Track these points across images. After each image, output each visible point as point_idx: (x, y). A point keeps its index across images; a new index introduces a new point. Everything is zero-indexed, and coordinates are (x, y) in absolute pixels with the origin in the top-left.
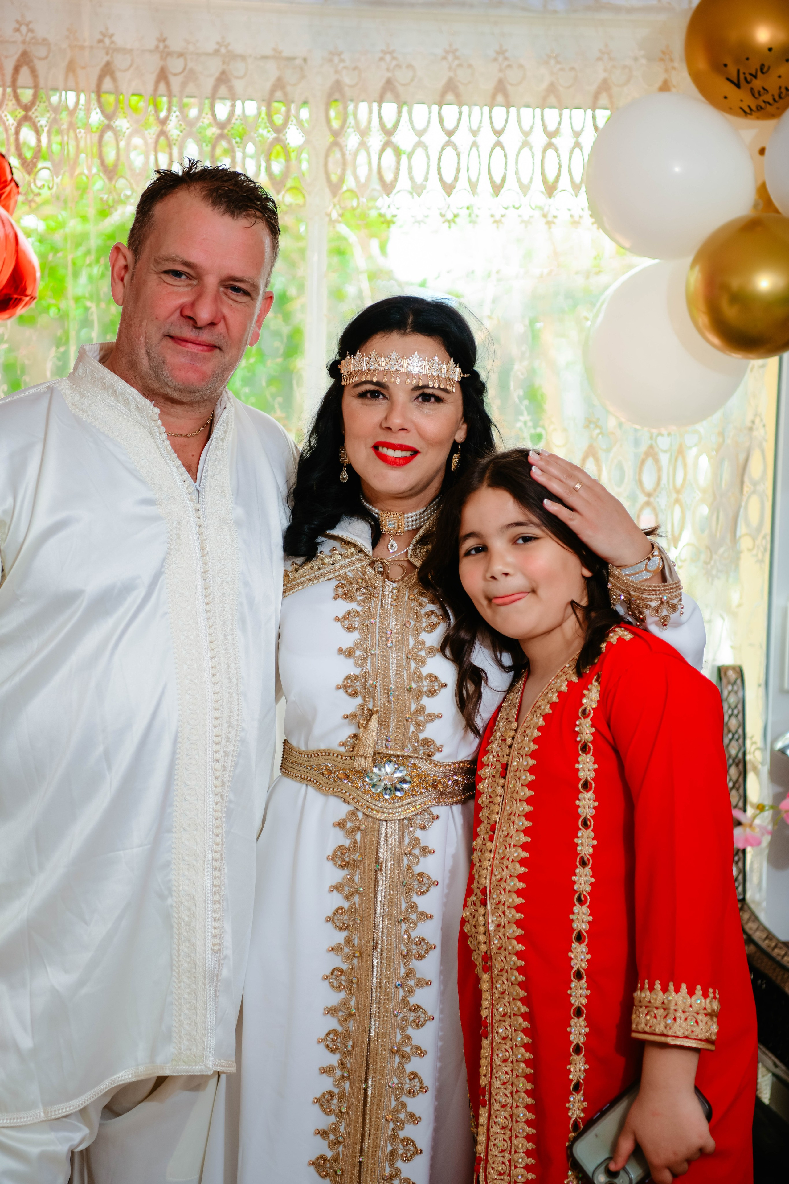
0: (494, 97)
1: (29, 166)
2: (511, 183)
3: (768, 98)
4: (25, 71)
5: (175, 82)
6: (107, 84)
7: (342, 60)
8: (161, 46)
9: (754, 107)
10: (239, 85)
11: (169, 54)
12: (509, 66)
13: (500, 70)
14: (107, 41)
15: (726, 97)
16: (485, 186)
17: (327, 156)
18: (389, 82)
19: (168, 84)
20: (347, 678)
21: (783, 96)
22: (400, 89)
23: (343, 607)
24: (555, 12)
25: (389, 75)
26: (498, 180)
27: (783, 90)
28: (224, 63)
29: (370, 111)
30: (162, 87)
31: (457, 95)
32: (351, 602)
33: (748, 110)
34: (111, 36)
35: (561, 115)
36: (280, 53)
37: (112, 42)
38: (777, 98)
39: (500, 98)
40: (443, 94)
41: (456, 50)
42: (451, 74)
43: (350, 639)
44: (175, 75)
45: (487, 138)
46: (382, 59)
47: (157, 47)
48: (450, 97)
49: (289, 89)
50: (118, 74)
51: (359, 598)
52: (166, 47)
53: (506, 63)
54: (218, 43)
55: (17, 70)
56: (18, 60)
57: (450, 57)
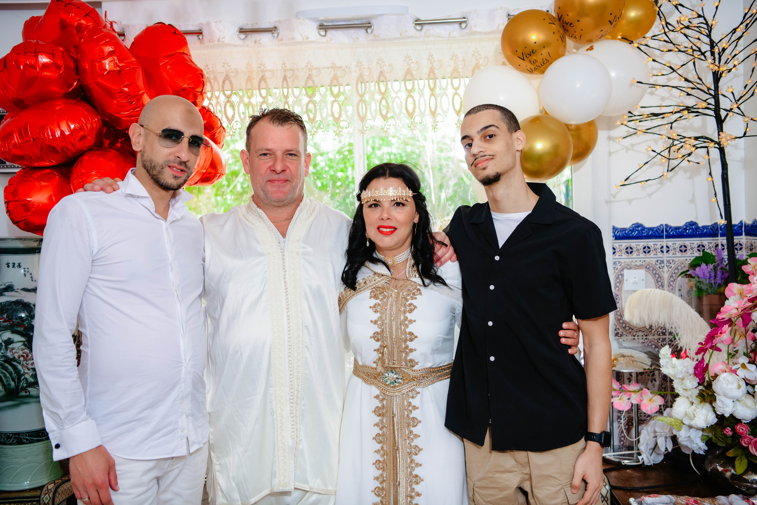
0: (429, 75)
1: (230, 121)
2: (439, 111)
3: (539, 64)
4: (227, 83)
5: (290, 81)
6: (263, 84)
7: (363, 66)
8: (284, 66)
9: (533, 69)
10: (316, 80)
11: (287, 70)
12: (435, 61)
13: (431, 63)
14: (262, 67)
15: (519, 65)
16: (428, 112)
17: (358, 106)
18: (381, 72)
19: (287, 82)
20: (374, 333)
21: (545, 62)
22: (387, 75)
23: (373, 302)
24: (454, 37)
25: (382, 69)
26: (433, 109)
27: (544, 60)
28: (309, 71)
29: (375, 85)
30: (285, 83)
31: (412, 75)
32: (377, 299)
33: (531, 70)
34: (263, 65)
35: (460, 80)
36: (335, 65)
37: (265, 67)
38: (542, 64)
39: (432, 76)
40: (406, 75)
41: (410, 56)
42: (409, 67)
43: (375, 316)
44: (289, 78)
45: (427, 92)
46: (378, 63)
47: (282, 67)
48: (409, 77)
49: (340, 79)
50: (268, 80)
51: (380, 297)
52: (285, 67)
53: (433, 60)
54: (307, 63)
55: (224, 82)
56: (224, 78)
57: (408, 59)
